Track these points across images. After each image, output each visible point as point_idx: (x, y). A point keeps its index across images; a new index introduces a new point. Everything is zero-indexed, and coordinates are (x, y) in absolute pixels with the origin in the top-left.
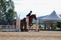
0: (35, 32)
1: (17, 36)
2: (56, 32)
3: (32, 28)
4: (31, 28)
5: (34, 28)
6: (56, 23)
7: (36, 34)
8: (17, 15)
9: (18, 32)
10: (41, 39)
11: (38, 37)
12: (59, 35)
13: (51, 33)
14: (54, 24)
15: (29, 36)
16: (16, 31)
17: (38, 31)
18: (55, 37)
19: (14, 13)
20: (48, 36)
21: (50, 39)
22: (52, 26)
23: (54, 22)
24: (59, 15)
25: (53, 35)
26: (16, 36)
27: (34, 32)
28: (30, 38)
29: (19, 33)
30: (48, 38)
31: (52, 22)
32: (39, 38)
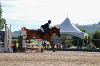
0: (37, 53)
1: (7, 60)
2: (70, 53)
3: (31, 47)
4: (29, 46)
5: (35, 47)
6: (70, 37)
7: (38, 55)
8: (6, 24)
9: (7, 54)
10: (46, 65)
11: (41, 60)
12: (74, 57)
13: (63, 55)
14: (67, 40)
15: (27, 60)
16: (5, 52)
17: (42, 51)
18: (69, 61)
19: (1, 21)
20: (57, 60)
21: (60, 65)
22: (63, 43)
23: (68, 37)
24: (75, 25)
25: (66, 58)
26: (4, 59)
27: (35, 54)
28: (28, 64)
29: (10, 54)
30: (57, 63)
31: (64, 36)
32: (43, 63)
